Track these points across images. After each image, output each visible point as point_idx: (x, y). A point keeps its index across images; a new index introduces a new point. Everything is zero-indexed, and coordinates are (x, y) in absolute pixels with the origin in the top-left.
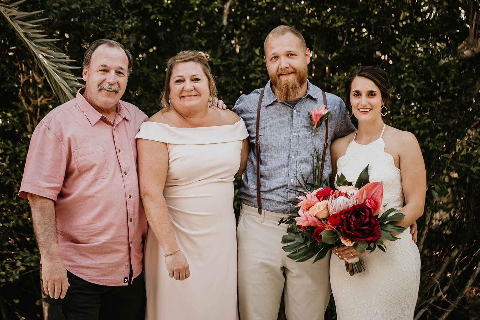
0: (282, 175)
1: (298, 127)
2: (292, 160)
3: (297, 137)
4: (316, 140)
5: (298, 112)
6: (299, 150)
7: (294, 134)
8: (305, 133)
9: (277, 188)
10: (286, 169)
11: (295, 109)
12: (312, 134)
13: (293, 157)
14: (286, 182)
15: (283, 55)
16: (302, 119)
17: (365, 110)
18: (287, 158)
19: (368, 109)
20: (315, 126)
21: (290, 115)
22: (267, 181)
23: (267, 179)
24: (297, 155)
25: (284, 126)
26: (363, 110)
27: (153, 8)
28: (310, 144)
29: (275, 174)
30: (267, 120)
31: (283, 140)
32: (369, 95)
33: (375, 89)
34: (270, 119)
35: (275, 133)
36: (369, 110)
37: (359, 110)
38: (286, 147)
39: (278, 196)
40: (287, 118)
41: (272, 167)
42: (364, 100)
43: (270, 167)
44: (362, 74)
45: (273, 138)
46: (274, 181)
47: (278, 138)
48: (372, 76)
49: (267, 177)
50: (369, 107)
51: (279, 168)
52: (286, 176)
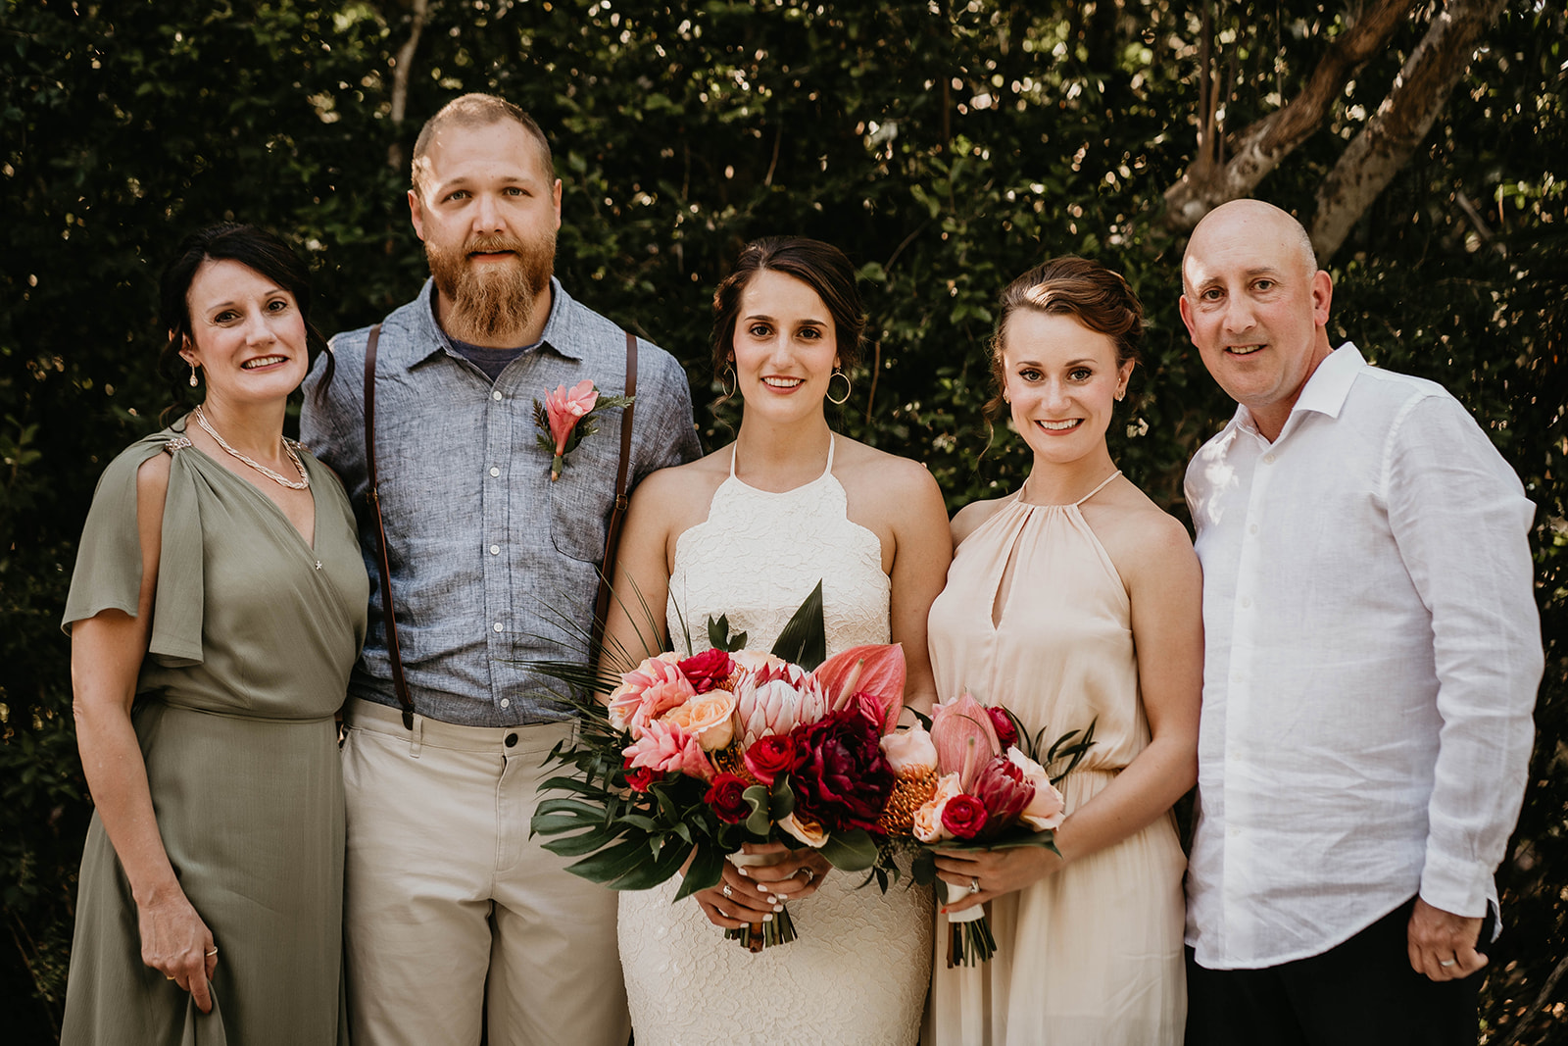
0: (461, 607)
1: (504, 446)
2: (491, 559)
3: (502, 481)
4: (563, 492)
5: (506, 396)
6: (511, 525)
7: (495, 472)
8: (528, 468)
9: (450, 654)
10: (476, 588)
11: (496, 389)
12: (549, 472)
13: (495, 549)
14: (480, 633)
15: (489, 189)
16: (518, 420)
17: (785, 383)
18: (476, 553)
19: (794, 379)
20: (559, 449)
21: (481, 407)
22: (415, 631)
23: (414, 624)
24: (508, 541)
25: (461, 447)
26: (778, 382)
27: (146, 63)
28: (545, 507)
29: (437, 605)
30: (407, 424)
31: (461, 492)
32: (798, 335)
33: (821, 315)
34: (415, 423)
35: (433, 468)
36: (796, 382)
37: (763, 379)
38: (474, 515)
39: (455, 680)
40: (471, 417)
41: (427, 585)
42: (782, 349)
43: (423, 583)
44: (779, 261)
45: (427, 487)
46: (437, 629)
47: (441, 488)
48: (813, 274)
49: (416, 618)
50: (797, 373)
51: (452, 585)
52: (479, 613)
